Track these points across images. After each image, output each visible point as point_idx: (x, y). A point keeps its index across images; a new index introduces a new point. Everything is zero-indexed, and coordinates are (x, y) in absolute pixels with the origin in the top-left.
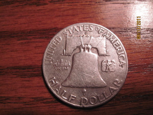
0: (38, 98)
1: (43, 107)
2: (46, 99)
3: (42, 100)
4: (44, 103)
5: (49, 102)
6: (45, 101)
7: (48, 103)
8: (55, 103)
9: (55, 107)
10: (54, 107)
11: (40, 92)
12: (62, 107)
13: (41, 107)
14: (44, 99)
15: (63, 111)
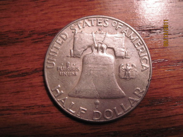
0: (2, 72)
1: (8, 82)
2: (12, 72)
3: (7, 74)
4: (9, 78)
5: (15, 75)
6: (10, 75)
7: (14, 77)
8: (22, 76)
9: (23, 82)
10: (21, 81)
11: (4, 64)
12: (31, 81)
13: (6, 83)
14: (9, 73)
15: (32, 86)
